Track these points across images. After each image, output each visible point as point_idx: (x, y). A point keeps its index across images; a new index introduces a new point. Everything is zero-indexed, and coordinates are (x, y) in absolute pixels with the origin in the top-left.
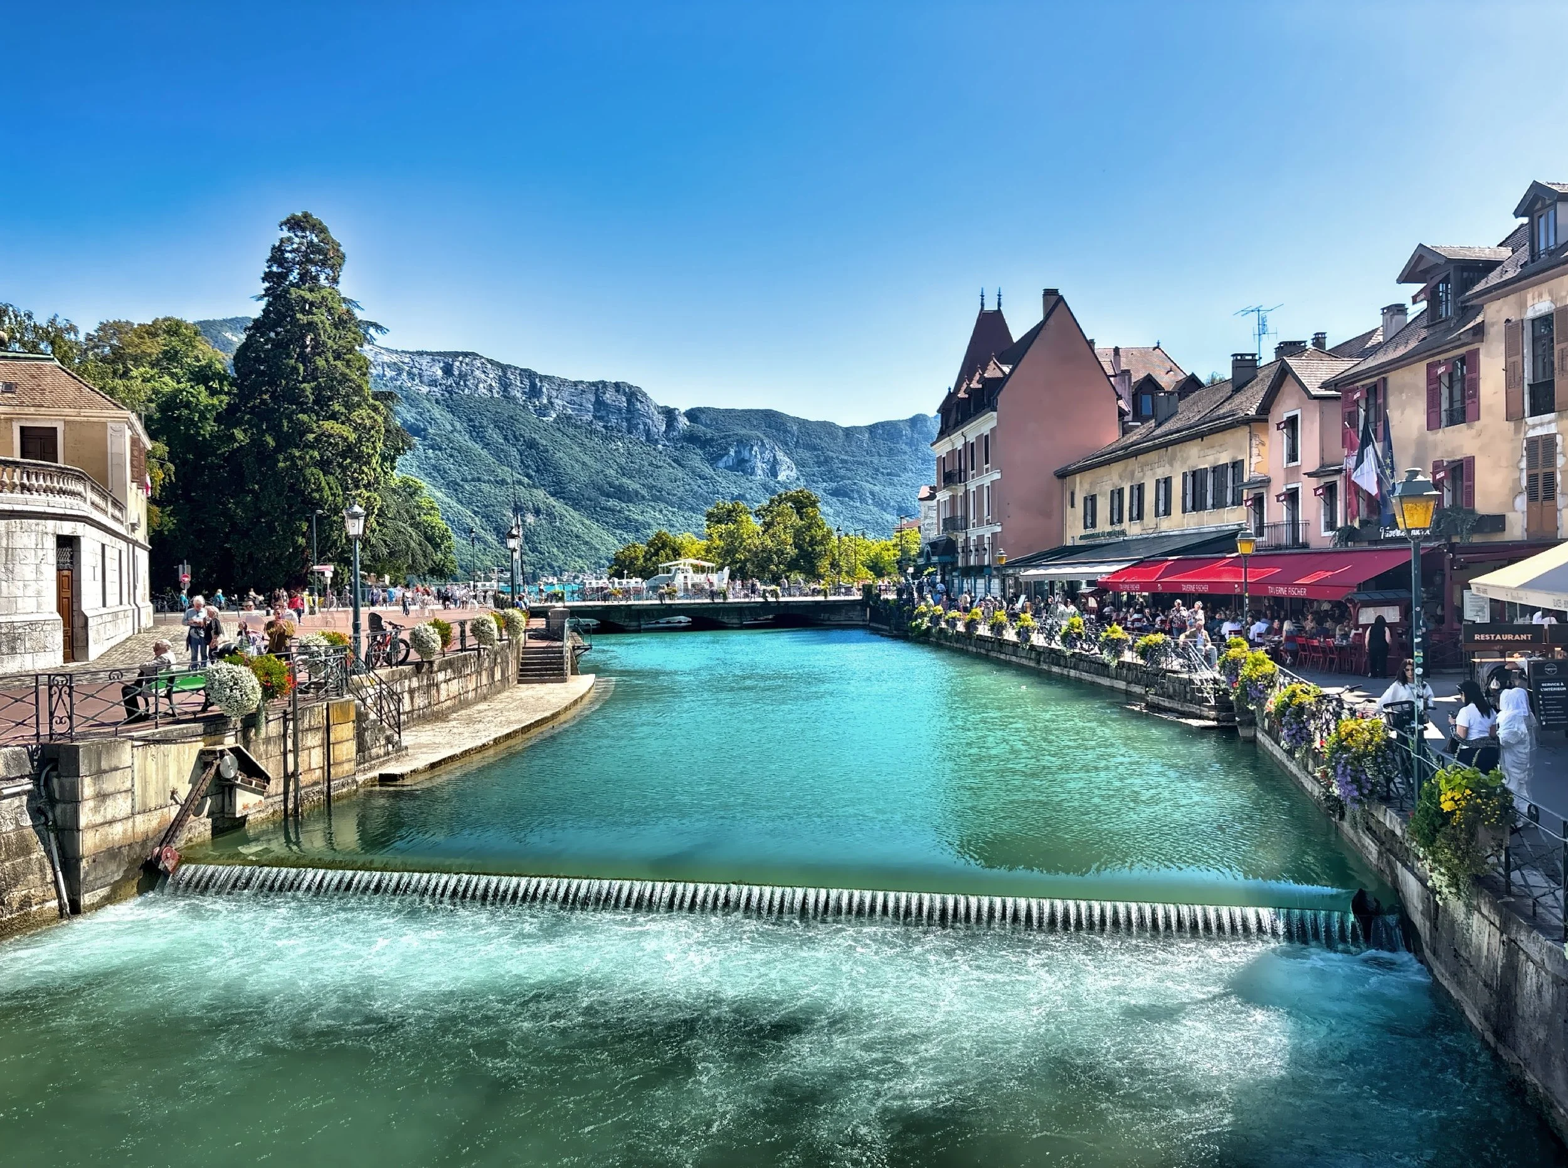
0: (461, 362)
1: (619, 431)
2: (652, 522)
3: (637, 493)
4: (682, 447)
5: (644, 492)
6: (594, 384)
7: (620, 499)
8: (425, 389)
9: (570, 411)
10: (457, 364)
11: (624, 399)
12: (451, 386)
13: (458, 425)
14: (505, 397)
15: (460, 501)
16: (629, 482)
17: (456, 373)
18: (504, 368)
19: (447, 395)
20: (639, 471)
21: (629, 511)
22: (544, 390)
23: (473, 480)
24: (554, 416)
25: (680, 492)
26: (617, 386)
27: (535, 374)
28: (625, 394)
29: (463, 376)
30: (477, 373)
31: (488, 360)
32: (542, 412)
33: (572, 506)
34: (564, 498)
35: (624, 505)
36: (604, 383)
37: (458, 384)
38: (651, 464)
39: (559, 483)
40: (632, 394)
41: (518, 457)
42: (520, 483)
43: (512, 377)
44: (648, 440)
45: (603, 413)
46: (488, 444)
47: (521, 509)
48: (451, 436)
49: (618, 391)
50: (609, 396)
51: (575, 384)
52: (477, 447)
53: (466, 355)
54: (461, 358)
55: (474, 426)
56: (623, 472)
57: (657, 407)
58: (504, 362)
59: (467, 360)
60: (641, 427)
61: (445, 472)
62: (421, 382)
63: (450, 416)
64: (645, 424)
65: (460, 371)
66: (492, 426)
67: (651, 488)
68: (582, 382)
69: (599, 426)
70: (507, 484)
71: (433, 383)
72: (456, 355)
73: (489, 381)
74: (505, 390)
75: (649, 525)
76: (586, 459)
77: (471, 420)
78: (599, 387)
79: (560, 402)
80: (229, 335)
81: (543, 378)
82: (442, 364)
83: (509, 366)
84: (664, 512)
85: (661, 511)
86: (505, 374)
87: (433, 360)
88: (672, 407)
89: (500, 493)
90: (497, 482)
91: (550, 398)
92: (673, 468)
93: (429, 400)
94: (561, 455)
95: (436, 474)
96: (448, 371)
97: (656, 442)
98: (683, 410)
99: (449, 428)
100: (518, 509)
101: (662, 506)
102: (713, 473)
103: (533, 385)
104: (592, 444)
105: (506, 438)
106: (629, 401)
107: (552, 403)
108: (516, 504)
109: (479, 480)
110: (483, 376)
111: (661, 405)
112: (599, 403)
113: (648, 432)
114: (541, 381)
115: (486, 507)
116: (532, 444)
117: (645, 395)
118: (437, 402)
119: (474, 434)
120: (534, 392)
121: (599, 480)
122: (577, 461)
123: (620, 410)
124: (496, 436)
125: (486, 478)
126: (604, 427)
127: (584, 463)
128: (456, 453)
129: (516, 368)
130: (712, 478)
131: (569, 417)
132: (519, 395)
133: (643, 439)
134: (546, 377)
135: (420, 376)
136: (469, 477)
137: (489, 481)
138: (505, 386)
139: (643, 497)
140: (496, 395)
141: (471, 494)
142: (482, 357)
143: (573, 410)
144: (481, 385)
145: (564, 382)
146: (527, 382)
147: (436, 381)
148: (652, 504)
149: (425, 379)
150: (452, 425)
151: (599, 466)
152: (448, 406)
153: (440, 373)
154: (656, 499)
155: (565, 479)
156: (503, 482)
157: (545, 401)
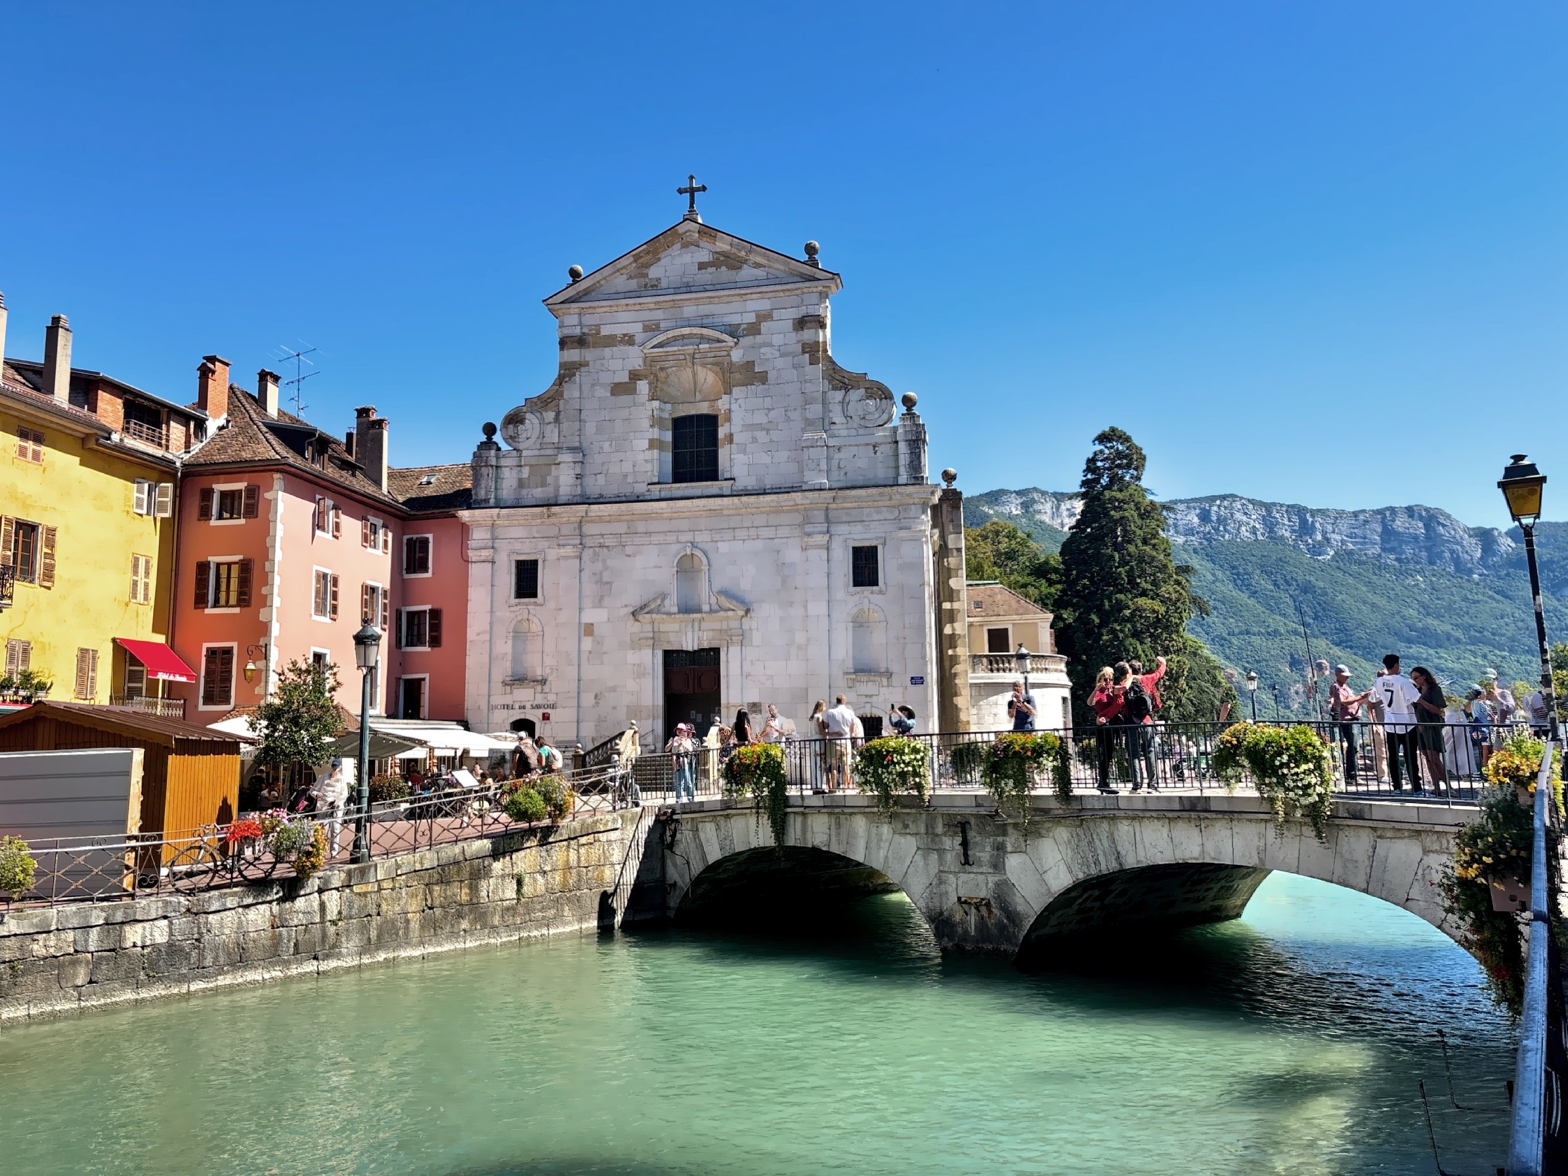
0: (1219, 507)
1: (1417, 563)
2: (1471, 669)
3: (1448, 636)
4: (1508, 575)
5: (1459, 634)
6: (1379, 512)
7: (1425, 644)
8: (1181, 540)
9: (1351, 546)
10: (1215, 508)
11: (1421, 525)
12: (1209, 533)
13: (1219, 574)
14: (1271, 538)
15: (1227, 658)
16: (1436, 623)
17: (1214, 518)
18: (1268, 507)
19: (1206, 543)
20: (1449, 608)
21: (1440, 658)
22: (1317, 525)
23: (1241, 633)
24: (1332, 553)
25: (1511, 630)
26: (1410, 510)
27: (1305, 509)
28: (1421, 518)
29: (1221, 521)
30: (1239, 516)
31: (1249, 501)
32: (1317, 550)
33: (1363, 656)
34: (1351, 647)
35: (1431, 651)
36: (1392, 510)
37: (1217, 530)
38: (1465, 599)
39: (1343, 630)
40: (1431, 518)
41: (1291, 603)
42: (1296, 633)
43: (1277, 516)
44: (1458, 569)
45: (1394, 544)
46: (1256, 592)
47: (1300, 663)
48: (1213, 586)
49: (1411, 516)
50: (1400, 524)
51: (1355, 514)
52: (1244, 597)
53: (1223, 498)
54: (1218, 502)
55: (1238, 574)
56: (1426, 610)
57: (1467, 530)
58: (1267, 500)
59: (1226, 503)
60: (1447, 555)
61: (1209, 627)
62: (1177, 532)
63: (1210, 565)
64: (1452, 552)
65: (1219, 517)
66: (1258, 572)
67: (1467, 629)
68: (1364, 511)
69: (1390, 559)
70: (1281, 635)
71: (1190, 532)
72: (1212, 499)
73: (1252, 522)
74: (1271, 531)
75: (1470, 674)
76: (1377, 600)
77: (1234, 568)
78: (1385, 515)
79: (1338, 538)
80: (986, 509)
81: (1314, 513)
82: (1198, 511)
83: (1274, 504)
84: (1490, 657)
85: (1485, 657)
86: (1269, 513)
87: (1188, 508)
88: (1488, 526)
89: (1273, 646)
90: (1269, 634)
91: (1324, 533)
92: (1498, 601)
93: (1185, 550)
94: (1344, 597)
95: (1198, 629)
96: (1205, 517)
97: (1470, 572)
98: (1504, 530)
99: (1210, 577)
100: (1294, 663)
101: (1486, 649)
102: (1556, 603)
103: (1303, 522)
104: (1382, 581)
105: (1275, 584)
106: (1427, 526)
107: (1328, 540)
108: (1292, 656)
109: (1248, 633)
110: (1244, 518)
111: (1471, 527)
112: (1388, 533)
113: (1457, 561)
114: (1313, 516)
115: (1258, 662)
116: (1306, 589)
117: (1448, 517)
118: (1195, 551)
119: (1239, 582)
120: (1305, 529)
121: (1395, 622)
122: (1364, 602)
123: (1416, 538)
124: (1264, 584)
125: (1256, 630)
126: (1397, 559)
127: (1373, 605)
128: (1219, 605)
129: (1281, 506)
130: (1556, 610)
131: (1350, 553)
132: (1287, 534)
133: (1451, 569)
134: (1319, 510)
135: (1176, 526)
136: (1237, 630)
137: (1259, 633)
138: (1270, 525)
139: (1458, 641)
140: (1260, 538)
141: (1240, 648)
142: (1241, 498)
143: (1354, 544)
144: (1243, 528)
145: (1340, 514)
146: (1295, 519)
147: (1192, 529)
148: (1472, 648)
149: (1181, 529)
150: (1214, 575)
151: (1394, 607)
152: (1207, 555)
153: (1196, 520)
154: (1474, 641)
155: (1351, 625)
156: (1276, 633)
157: (1319, 537)
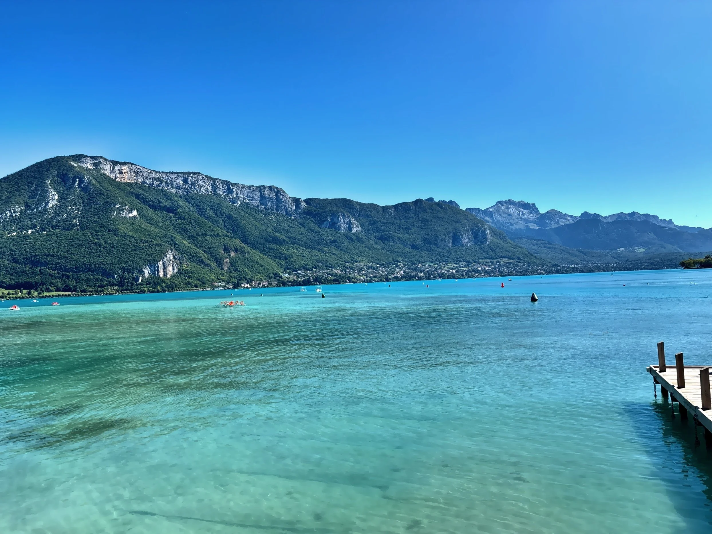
0: (192, 177)
1: (272, 210)
2: (292, 254)
3: (284, 240)
4: (304, 217)
5: (287, 240)
6: (259, 187)
7: (276, 243)
8: (174, 191)
9: (247, 201)
10: (190, 178)
11: (274, 194)
12: (187, 189)
13: (192, 209)
14: (214, 194)
15: (196, 246)
16: (279, 235)
17: (190, 182)
18: (214, 180)
19: (186, 194)
20: (283, 229)
21: (281, 249)
22: (234, 190)
23: (202, 235)
24: (240, 203)
25: (305, 239)
26: (270, 188)
27: (229, 182)
28: (274, 191)
29: (193, 184)
30: (201, 182)
31: (205, 176)
32: (234, 201)
33: (252, 247)
34: (247, 244)
35: (278, 246)
36: (264, 186)
37: (191, 188)
38: (289, 226)
39: (244, 236)
40: (278, 192)
41: (223, 223)
42: (226, 236)
43: (218, 184)
44: (287, 214)
45: (263, 201)
46: (208, 217)
47: (228, 249)
48: (189, 213)
49: (271, 190)
50: (266, 193)
51: (250, 187)
52: (203, 219)
53: (194, 173)
54: (192, 175)
55: (200, 209)
56: (275, 230)
57: (290, 198)
58: (213, 177)
59: (195, 176)
60: (283, 208)
61: (188, 231)
62: (172, 187)
63: (187, 204)
64: (285, 206)
65: (192, 182)
66: (209, 208)
67: (290, 238)
68: (253, 186)
69: (262, 208)
70: (220, 236)
71: (179, 187)
72: (189, 173)
73: (206, 186)
74: (215, 191)
75: (292, 256)
76: (257, 224)
77: (198, 206)
78: (261, 188)
79: (242, 197)
80: (72, 163)
81: (233, 184)
82: (182, 178)
83: (217, 179)
84: (298, 249)
86: (214, 183)
87: (178, 176)
88: (298, 198)
89: (217, 241)
90: (215, 236)
91: (237, 194)
92: (300, 228)
93: (176, 196)
94: (245, 222)
95: (183, 232)
96: (185, 181)
97: (291, 215)
98: (303, 199)
99: (187, 209)
100: (226, 249)
101: (297, 246)
102: (320, 230)
103: (229, 188)
104: (259, 217)
105: (216, 215)
106: (276, 195)
107: (238, 197)
108: (225, 246)
109: (205, 234)
110: (203, 184)
111: (292, 197)
112: (262, 197)
113: (286, 210)
114: (232, 186)
115: (210, 248)
116: (229, 217)
117: (284, 192)
118: (181, 197)
119: (200, 213)
120: (230, 191)
121: (264, 234)
122: (253, 225)
123: (272, 199)
124: (211, 214)
125: (209, 233)
126: (264, 208)
127: (256, 226)
128: (192, 221)
129: (220, 180)
130: (320, 232)
131: (247, 204)
132: (221, 193)
133: (284, 214)
134: (235, 184)
135: (172, 184)
136: (200, 233)
137: (210, 235)
138: (215, 188)
139: (287, 243)
140: (210, 193)
141: (202, 242)
142: (202, 175)
143: (249, 200)
144: (203, 188)
145: (244, 186)
146: (225, 186)
148: (292, 245)
149: (174, 186)
150: (189, 208)
151: (263, 227)
152: (186, 199)
153: (181, 182)
154: (294, 243)
155: (248, 234)
156: (218, 235)
157: (235, 196)
